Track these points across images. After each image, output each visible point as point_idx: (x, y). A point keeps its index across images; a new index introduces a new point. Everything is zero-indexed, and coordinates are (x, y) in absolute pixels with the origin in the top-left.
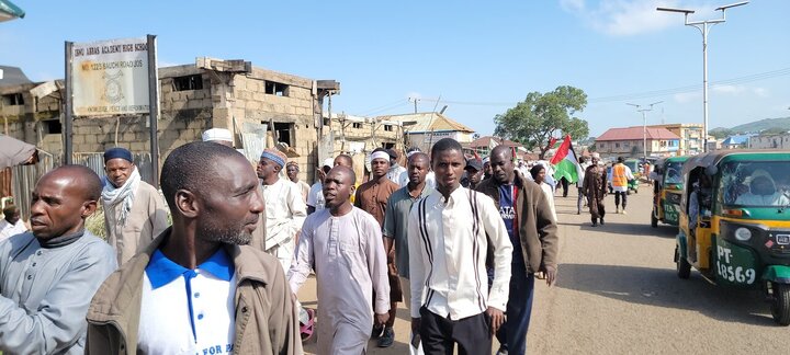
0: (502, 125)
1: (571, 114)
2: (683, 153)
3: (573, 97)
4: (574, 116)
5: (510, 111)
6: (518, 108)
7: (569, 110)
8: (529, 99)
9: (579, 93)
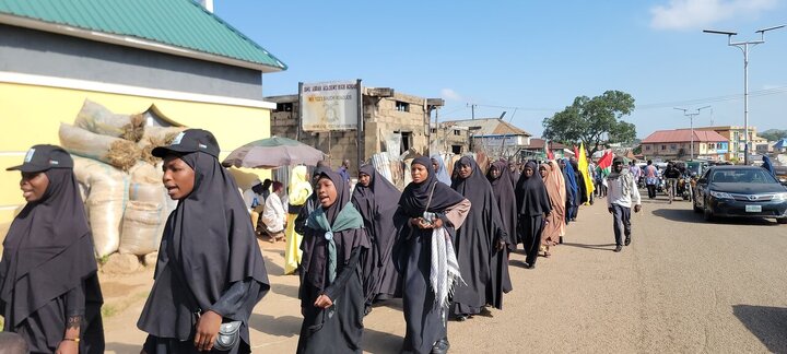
0: (550, 129)
1: (619, 118)
2: (732, 156)
3: (621, 101)
4: (622, 119)
5: (557, 115)
6: (566, 112)
7: (617, 114)
8: (576, 103)
9: (626, 97)
